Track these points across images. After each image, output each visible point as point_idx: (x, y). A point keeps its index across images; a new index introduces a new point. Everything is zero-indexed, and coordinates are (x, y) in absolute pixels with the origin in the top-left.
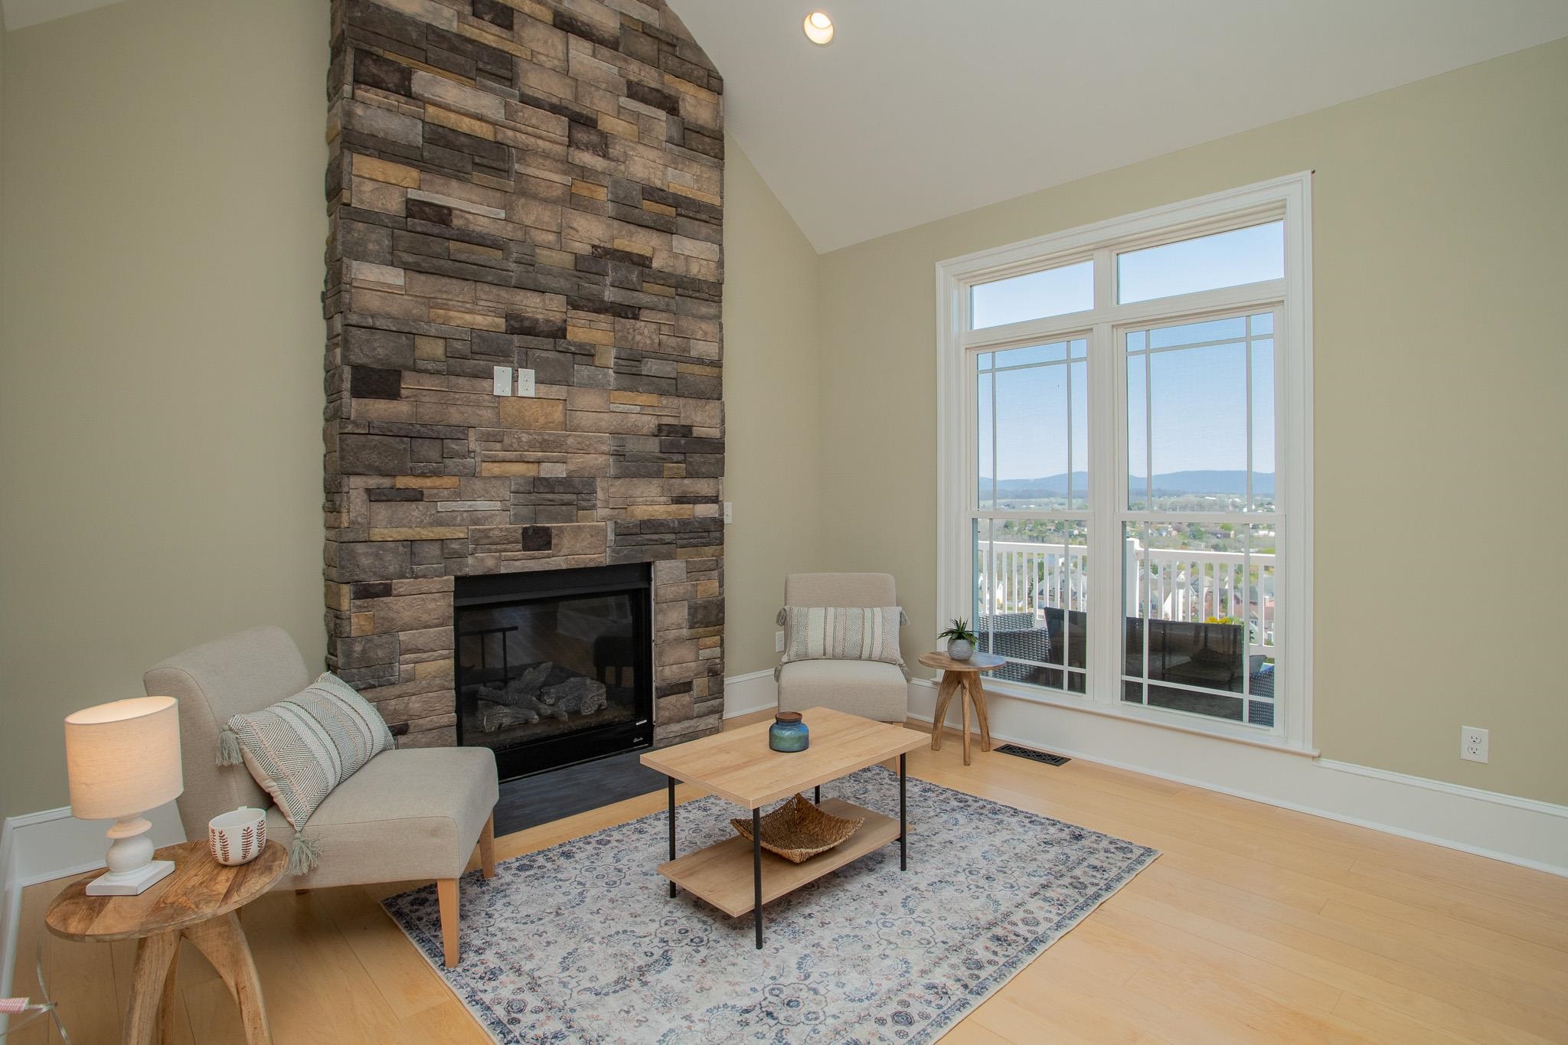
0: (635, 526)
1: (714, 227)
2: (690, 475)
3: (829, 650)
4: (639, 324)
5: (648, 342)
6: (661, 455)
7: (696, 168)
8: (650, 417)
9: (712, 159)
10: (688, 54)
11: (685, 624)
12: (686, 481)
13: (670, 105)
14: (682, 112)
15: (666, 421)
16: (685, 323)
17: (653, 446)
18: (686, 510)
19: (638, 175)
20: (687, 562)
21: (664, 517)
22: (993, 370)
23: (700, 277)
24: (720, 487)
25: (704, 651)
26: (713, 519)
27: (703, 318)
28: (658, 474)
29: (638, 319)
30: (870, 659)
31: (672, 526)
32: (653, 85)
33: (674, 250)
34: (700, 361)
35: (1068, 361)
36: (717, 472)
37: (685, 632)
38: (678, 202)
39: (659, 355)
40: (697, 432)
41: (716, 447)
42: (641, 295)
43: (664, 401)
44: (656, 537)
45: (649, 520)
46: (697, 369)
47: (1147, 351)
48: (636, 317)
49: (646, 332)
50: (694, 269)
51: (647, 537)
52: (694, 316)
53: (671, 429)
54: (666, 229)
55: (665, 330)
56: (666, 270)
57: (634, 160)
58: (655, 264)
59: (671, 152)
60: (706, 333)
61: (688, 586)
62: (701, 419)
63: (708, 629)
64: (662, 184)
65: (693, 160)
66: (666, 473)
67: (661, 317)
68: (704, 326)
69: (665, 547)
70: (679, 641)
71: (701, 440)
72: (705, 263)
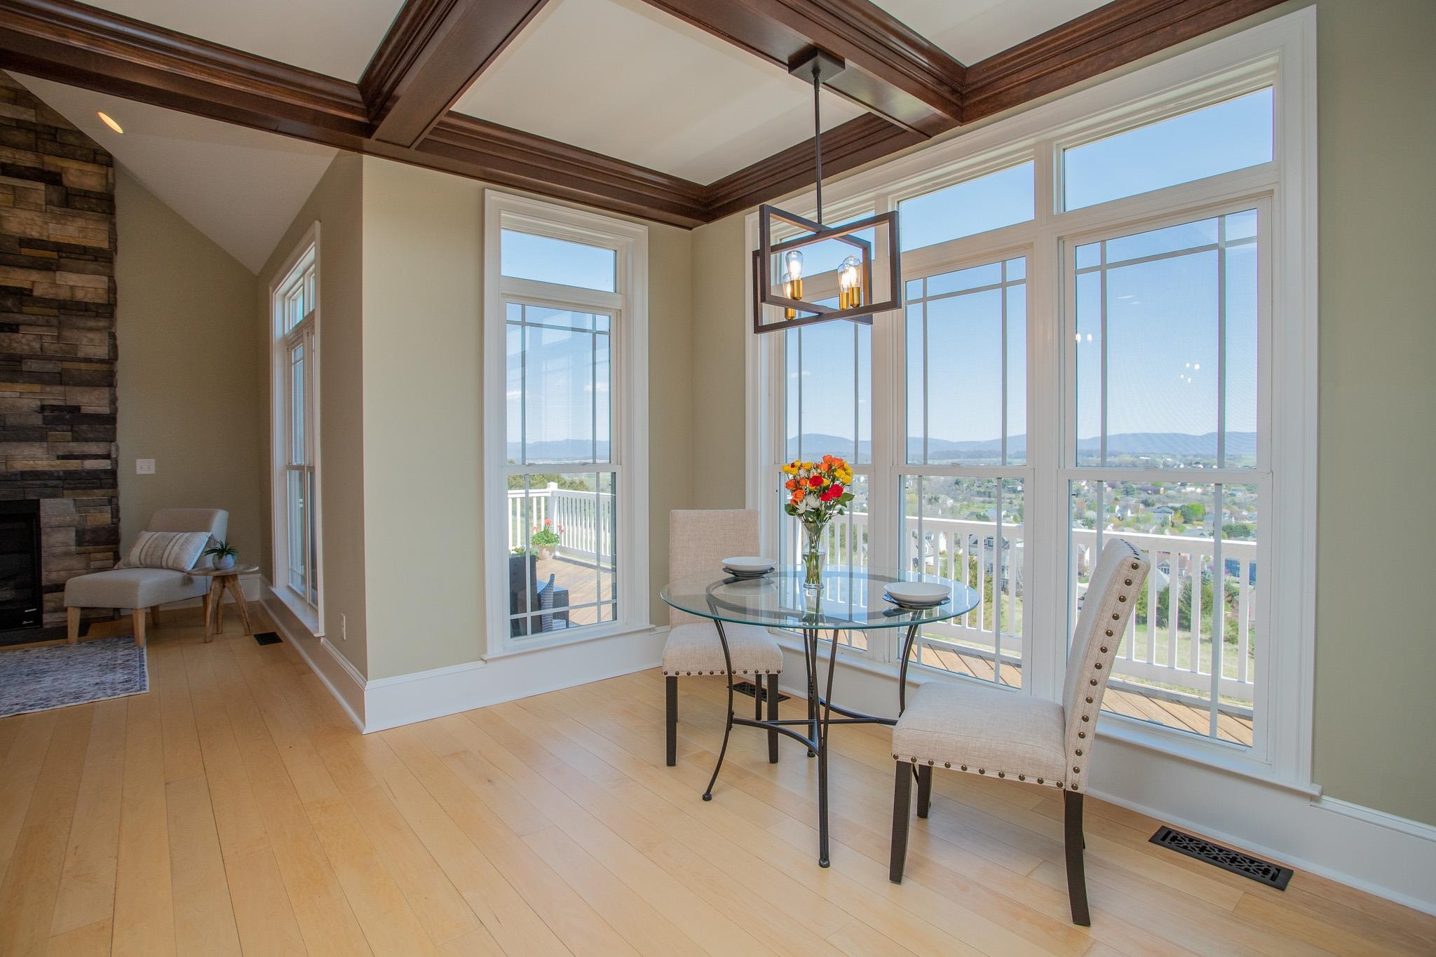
0: (15, 474)
1: (103, 264)
2: (75, 439)
3: (143, 562)
4: (15, 336)
5: (27, 347)
6: (44, 426)
7: (80, 223)
8: (30, 400)
9: (100, 215)
10: (71, 139)
11: (73, 542)
12: (72, 444)
13: (53, 179)
14: (65, 182)
15: (47, 403)
16: (67, 333)
17: (37, 420)
18: (73, 465)
19: (14, 231)
20: (75, 500)
21: (47, 469)
23: (87, 300)
24: (113, 448)
25: (94, 562)
26: (105, 471)
27: (91, 329)
28: (42, 438)
29: (18, 332)
30: (168, 568)
31: (56, 475)
32: (29, 164)
33: (58, 282)
34: (88, 360)
36: (111, 438)
37: (73, 548)
38: (59, 247)
39: (42, 356)
40: (85, 410)
41: (109, 421)
42: (17, 316)
43: (48, 389)
44: (38, 482)
45: (31, 471)
46: (83, 366)
48: (17, 331)
49: (24, 341)
50: (80, 295)
51: (29, 482)
52: (78, 328)
53: (54, 408)
54: (47, 267)
55: (47, 340)
56: (47, 297)
57: (9, 220)
58: (36, 293)
59: (52, 212)
60: (92, 340)
61: (77, 517)
62: (92, 401)
63: (98, 547)
64: (41, 235)
65: (80, 216)
66: (50, 439)
67: (38, 331)
68: (91, 335)
69: (50, 489)
70: (67, 554)
71: (87, 415)
72: (93, 289)
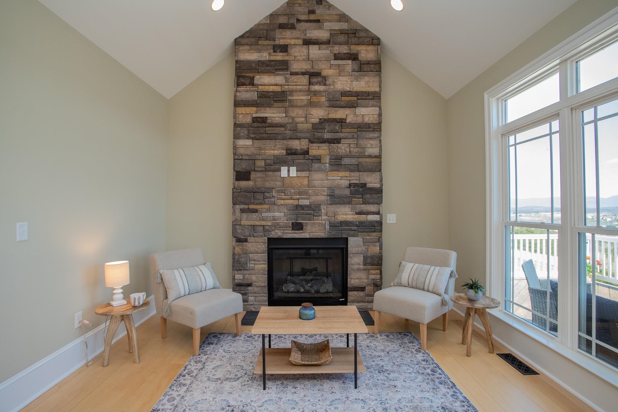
0: (338, 223)
1: (376, 100)
2: (364, 203)
3: (410, 283)
4: (340, 145)
5: (344, 151)
6: (351, 195)
7: (366, 79)
8: (345, 181)
9: (375, 73)
10: (362, 34)
11: (362, 264)
12: (363, 206)
13: (354, 57)
14: (360, 58)
15: (352, 182)
16: (361, 142)
17: (347, 192)
18: (363, 218)
19: (339, 88)
20: (363, 238)
21: (352, 220)
22: (515, 145)
23: (370, 122)
24: (381, 208)
25: (372, 275)
26: (377, 222)
27: (371, 139)
28: (350, 203)
29: (340, 143)
30: (428, 291)
31: (355, 223)
32: (345, 52)
33: (357, 114)
34: (370, 156)
35: (551, 134)
36: (379, 202)
37: (362, 267)
38: (358, 94)
39: (350, 156)
40: (369, 185)
41: (379, 191)
42: (341, 134)
43: (352, 174)
44: (348, 228)
45: (345, 221)
46: (368, 160)
47: (595, 121)
48: (339, 143)
49: (343, 148)
50: (366, 120)
51: (344, 227)
52: (367, 139)
53: (355, 185)
54: (352, 106)
55: (352, 146)
56: (353, 122)
57: (336, 83)
58: (348, 121)
59: (355, 75)
60: (372, 145)
61: (364, 248)
62: (371, 181)
63: (373, 267)
64: (350, 89)
65: (366, 75)
66: (353, 202)
67: (348, 141)
68: (371, 142)
69: (352, 232)
70: (359, 270)
71: (371, 189)
72: (372, 116)
